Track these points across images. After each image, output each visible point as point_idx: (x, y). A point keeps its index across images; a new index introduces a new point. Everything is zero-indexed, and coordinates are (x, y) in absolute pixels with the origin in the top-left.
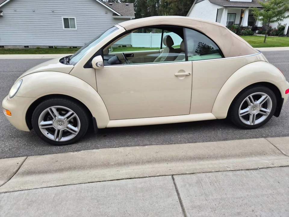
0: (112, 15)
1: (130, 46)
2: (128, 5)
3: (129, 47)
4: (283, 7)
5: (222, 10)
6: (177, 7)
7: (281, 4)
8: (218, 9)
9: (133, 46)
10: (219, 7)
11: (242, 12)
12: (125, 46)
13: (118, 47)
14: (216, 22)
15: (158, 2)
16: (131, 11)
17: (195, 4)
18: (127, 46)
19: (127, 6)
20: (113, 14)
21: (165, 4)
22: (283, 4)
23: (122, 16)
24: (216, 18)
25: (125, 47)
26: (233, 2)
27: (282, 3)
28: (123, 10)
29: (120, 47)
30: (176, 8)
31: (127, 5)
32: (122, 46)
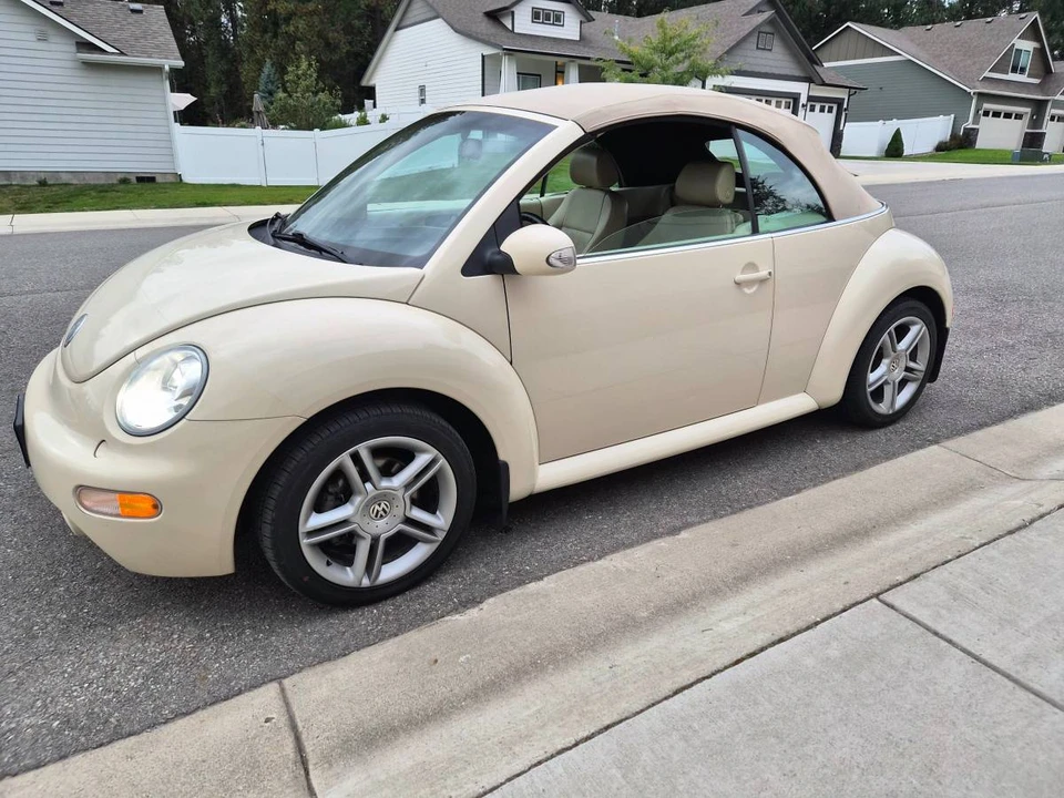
0: (74, 49)
1: (171, 179)
2: (140, 12)
3: (171, 183)
4: (687, 63)
5: (496, 59)
6: (320, 35)
7: (680, 55)
8: (483, 57)
9: (187, 179)
10: (488, 51)
11: (557, 72)
12: (151, 179)
13: (115, 182)
14: (483, 95)
15: (230, 9)
16: (161, 39)
17: (397, 29)
18: (159, 179)
19: (135, 16)
20: (77, 43)
21: (264, 20)
22: (683, 54)
23: (122, 53)
24: (480, 87)
25: (149, 185)
26: (525, 35)
27: (682, 51)
28: (119, 29)
29: (125, 181)
30: (315, 38)
31: (134, 11)
32: (134, 180)
